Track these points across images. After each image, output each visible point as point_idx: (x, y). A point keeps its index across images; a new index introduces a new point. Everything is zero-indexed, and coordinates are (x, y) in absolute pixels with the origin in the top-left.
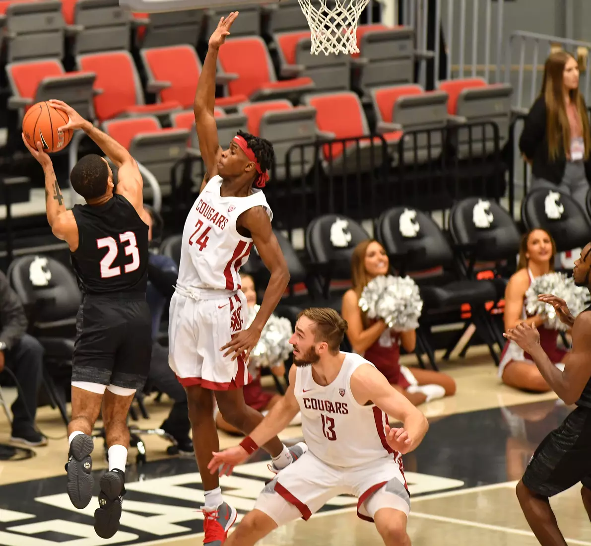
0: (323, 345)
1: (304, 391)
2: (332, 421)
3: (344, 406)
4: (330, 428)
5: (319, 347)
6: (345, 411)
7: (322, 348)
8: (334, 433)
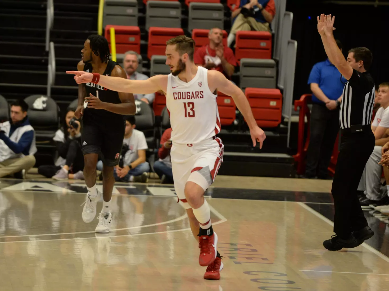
0: (185, 55)
1: (173, 88)
2: (193, 104)
3: (201, 93)
4: (192, 109)
5: (184, 58)
6: (202, 97)
7: (185, 58)
8: (194, 112)
